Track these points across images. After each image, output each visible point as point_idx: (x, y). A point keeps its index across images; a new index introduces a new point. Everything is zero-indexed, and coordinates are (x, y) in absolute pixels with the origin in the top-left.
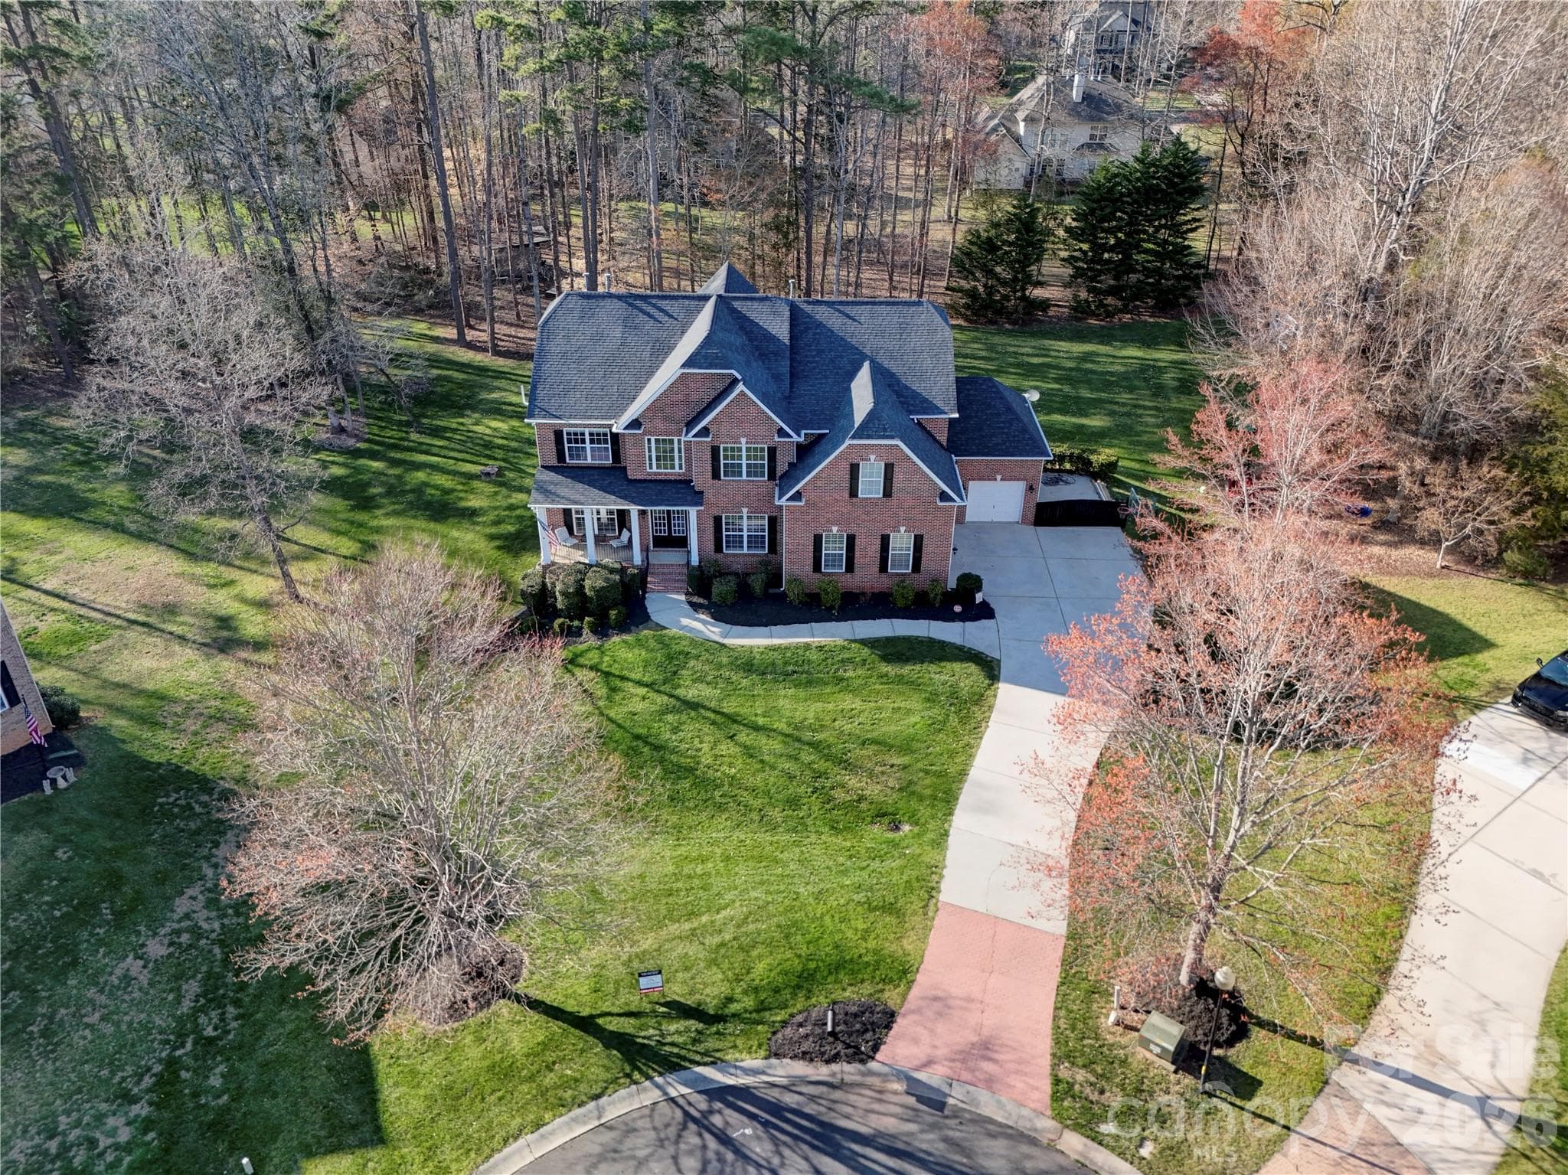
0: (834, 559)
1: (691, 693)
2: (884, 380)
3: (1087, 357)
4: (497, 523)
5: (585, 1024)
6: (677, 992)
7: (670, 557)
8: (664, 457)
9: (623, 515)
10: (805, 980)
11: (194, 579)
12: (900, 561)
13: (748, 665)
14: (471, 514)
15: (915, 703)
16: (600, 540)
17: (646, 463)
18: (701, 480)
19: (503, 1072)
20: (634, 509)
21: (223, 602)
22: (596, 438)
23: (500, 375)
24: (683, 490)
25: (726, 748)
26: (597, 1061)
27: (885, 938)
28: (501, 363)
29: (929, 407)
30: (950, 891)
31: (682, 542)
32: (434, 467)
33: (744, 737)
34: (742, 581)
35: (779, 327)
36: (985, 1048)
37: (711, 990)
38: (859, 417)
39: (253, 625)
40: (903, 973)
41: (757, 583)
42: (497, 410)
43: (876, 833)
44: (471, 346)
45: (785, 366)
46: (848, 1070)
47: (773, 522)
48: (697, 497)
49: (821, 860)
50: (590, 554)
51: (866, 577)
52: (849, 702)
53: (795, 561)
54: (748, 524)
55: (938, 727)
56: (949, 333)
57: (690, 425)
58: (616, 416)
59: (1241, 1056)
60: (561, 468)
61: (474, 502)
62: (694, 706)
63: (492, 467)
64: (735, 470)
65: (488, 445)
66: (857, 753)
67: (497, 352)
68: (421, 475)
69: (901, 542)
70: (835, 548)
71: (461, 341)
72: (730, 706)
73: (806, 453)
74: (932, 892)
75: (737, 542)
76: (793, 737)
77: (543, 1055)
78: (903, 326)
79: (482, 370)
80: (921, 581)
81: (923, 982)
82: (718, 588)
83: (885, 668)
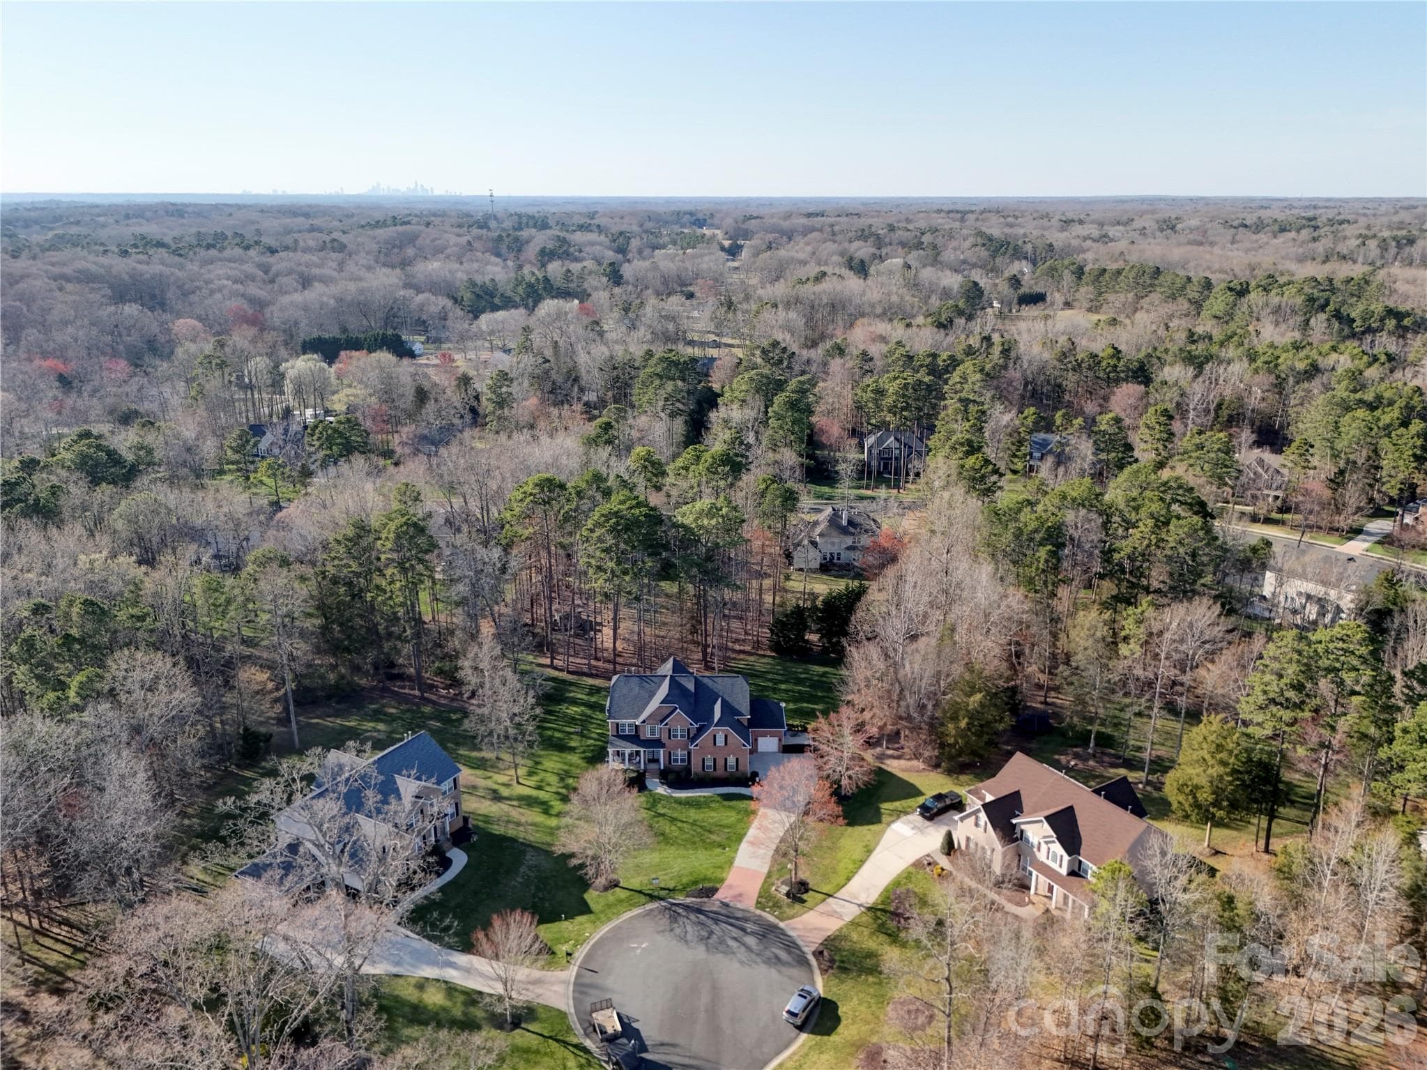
0: (709, 767)
1: (662, 811)
2: (725, 703)
3: (824, 675)
4: (584, 752)
5: (640, 892)
6: (662, 885)
7: (653, 766)
8: (653, 733)
9: (638, 753)
10: (696, 883)
11: (477, 776)
12: (731, 767)
13: (679, 802)
14: (573, 749)
15: (733, 814)
16: (630, 760)
17: (646, 734)
18: (665, 739)
19: (621, 901)
20: (642, 750)
21: (489, 783)
22: (630, 725)
23: (571, 684)
24: (658, 743)
25: (673, 828)
26: (643, 899)
27: (718, 874)
28: (570, 677)
29: (741, 714)
30: (737, 863)
31: (657, 761)
32: (554, 729)
33: (679, 824)
34: (678, 773)
35: (691, 686)
36: (740, 895)
37: (671, 885)
38: (716, 720)
39: (505, 792)
40: (722, 881)
41: (683, 774)
42: (574, 702)
43: (719, 850)
44: (556, 668)
45: (692, 700)
46: (705, 900)
47: (689, 753)
48: (663, 746)
49: (701, 856)
50: (627, 766)
51: (720, 772)
52: (713, 814)
53: (696, 767)
54: (680, 753)
55: (740, 821)
56: (747, 688)
57: (662, 721)
58: (637, 716)
59: (805, 896)
60: (618, 736)
61: (573, 744)
62: (663, 815)
63: (578, 729)
64: (676, 736)
65: (573, 719)
66: (714, 828)
67: (569, 672)
68: (550, 733)
69: (731, 760)
70: (709, 763)
71: (552, 666)
72: (675, 815)
73: (700, 731)
74: (732, 863)
75: (676, 760)
76: (694, 824)
77: (629, 899)
78: (732, 685)
79: (564, 682)
80: (739, 774)
81: (727, 883)
82: (670, 777)
83: (726, 803)
